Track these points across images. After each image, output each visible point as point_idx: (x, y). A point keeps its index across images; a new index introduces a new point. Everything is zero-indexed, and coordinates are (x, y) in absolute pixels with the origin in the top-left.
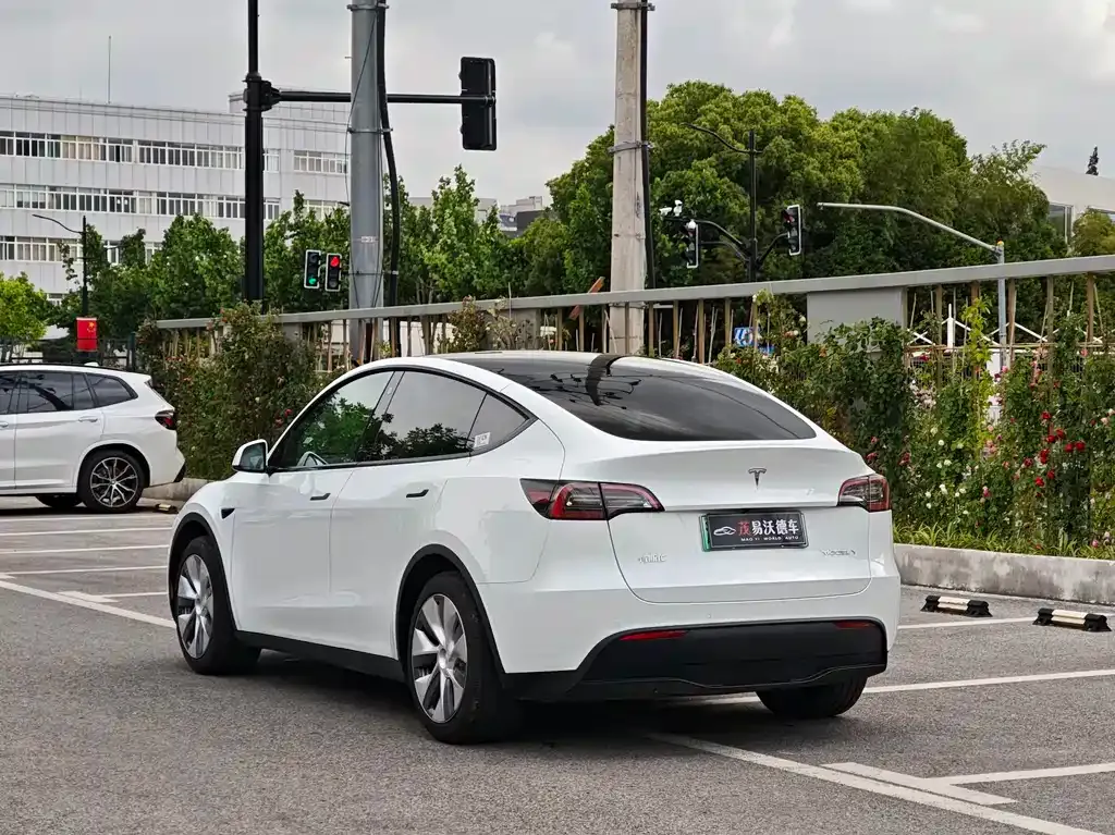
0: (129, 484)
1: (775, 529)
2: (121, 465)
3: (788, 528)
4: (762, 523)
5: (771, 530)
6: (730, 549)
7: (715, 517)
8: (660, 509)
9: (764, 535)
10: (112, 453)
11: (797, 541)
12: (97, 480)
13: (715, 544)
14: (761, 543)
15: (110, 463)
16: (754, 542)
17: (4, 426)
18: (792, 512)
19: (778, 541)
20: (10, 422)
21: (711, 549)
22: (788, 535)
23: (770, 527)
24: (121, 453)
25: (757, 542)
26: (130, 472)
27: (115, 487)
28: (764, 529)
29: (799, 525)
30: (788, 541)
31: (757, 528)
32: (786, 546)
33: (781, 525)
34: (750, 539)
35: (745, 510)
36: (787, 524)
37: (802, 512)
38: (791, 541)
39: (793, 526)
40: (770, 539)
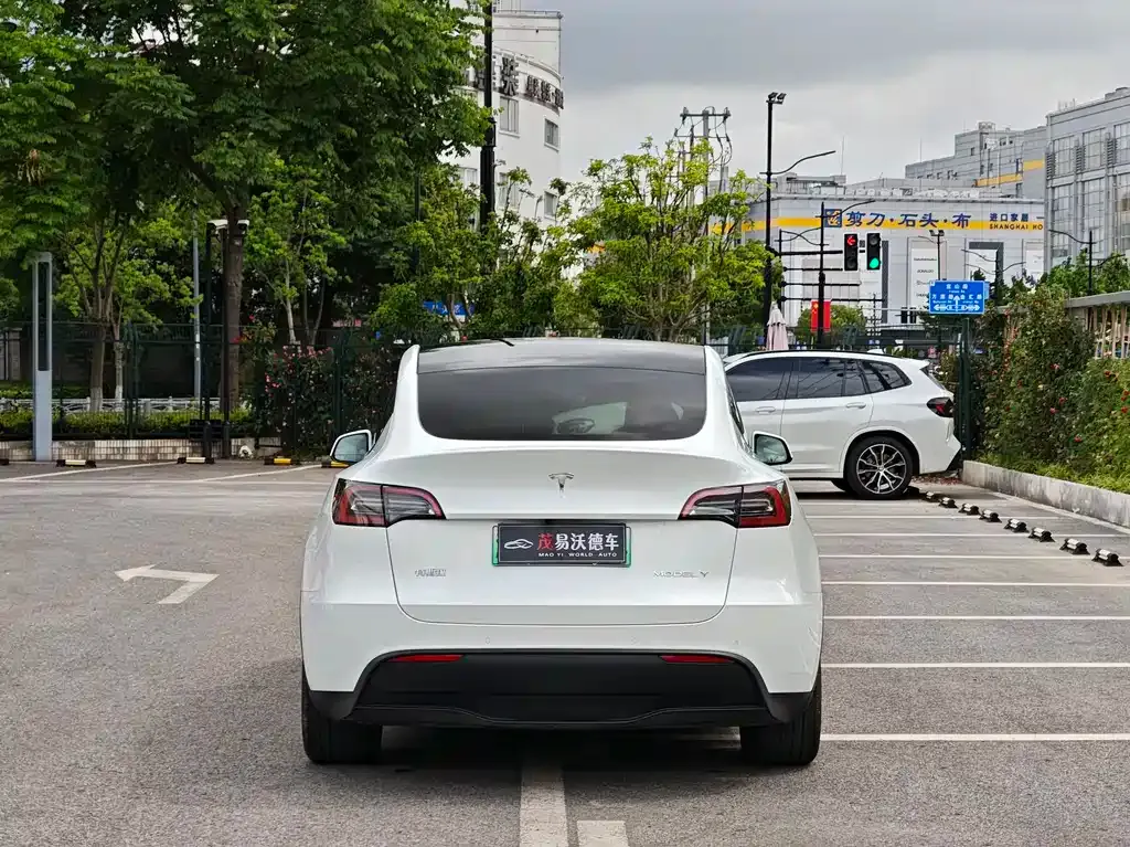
0: (898, 470)
1: (586, 544)
2: (889, 452)
3: (604, 543)
4: (570, 536)
5: (581, 544)
6: (525, 564)
7: (508, 528)
8: (442, 517)
9: (570, 550)
10: (880, 439)
11: (618, 558)
12: (862, 466)
13: (505, 558)
14: (563, 559)
15: (877, 450)
16: (556, 558)
17: (771, 412)
18: (617, 527)
19: (587, 558)
20: (776, 407)
21: (499, 564)
22: (602, 551)
23: (580, 542)
24: (891, 440)
25: (559, 558)
26: (898, 459)
27: (882, 473)
28: (571, 543)
29: (621, 540)
30: (603, 558)
31: (562, 542)
32: (600, 564)
33: (596, 540)
34: (552, 555)
35: (548, 522)
36: (605, 539)
37: (627, 525)
38: (608, 558)
39: (612, 541)
40: (578, 555)
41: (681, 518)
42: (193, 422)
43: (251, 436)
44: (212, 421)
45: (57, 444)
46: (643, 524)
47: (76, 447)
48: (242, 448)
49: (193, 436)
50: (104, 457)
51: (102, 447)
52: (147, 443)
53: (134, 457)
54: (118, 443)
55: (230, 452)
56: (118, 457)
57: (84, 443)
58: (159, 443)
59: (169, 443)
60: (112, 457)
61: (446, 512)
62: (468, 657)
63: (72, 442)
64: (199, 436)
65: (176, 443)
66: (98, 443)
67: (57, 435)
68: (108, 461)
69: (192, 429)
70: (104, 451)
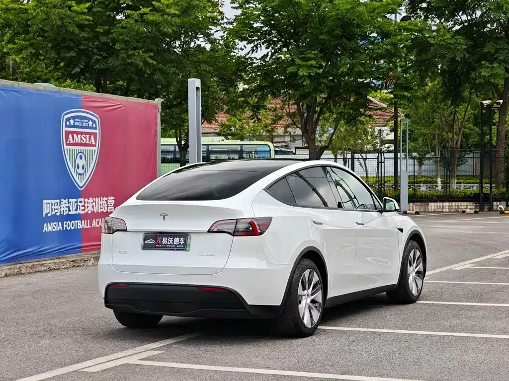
1: (173, 242)
3: (179, 241)
4: (168, 239)
5: (171, 242)
6: (152, 249)
7: (148, 235)
8: (126, 231)
9: (167, 244)
11: (183, 247)
13: (146, 247)
14: (165, 248)
16: (162, 247)
18: (184, 235)
19: (173, 247)
21: (143, 249)
22: (178, 245)
23: (171, 241)
25: (163, 247)
28: (168, 241)
29: (185, 241)
30: (178, 247)
31: (165, 241)
32: (177, 250)
33: (177, 240)
34: (161, 246)
35: (161, 233)
36: (180, 240)
37: (189, 234)
38: (180, 247)
39: (182, 241)
40: (169, 246)
41: (209, 231)
42: (475, 194)
43: (504, 201)
44: (484, 194)
45: (411, 204)
46: (196, 234)
47: (421, 205)
48: (499, 206)
49: (475, 200)
50: (433, 210)
51: (432, 206)
52: (454, 204)
53: (448, 210)
54: (440, 204)
55: (493, 208)
56: (440, 210)
57: (424, 203)
58: (459, 204)
59: (464, 204)
60: (437, 210)
61: (128, 229)
62: (131, 285)
63: (418, 203)
64: (478, 201)
65: (468, 204)
66: (431, 204)
67: (410, 200)
68: (435, 212)
69: (475, 197)
70: (433, 208)
